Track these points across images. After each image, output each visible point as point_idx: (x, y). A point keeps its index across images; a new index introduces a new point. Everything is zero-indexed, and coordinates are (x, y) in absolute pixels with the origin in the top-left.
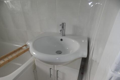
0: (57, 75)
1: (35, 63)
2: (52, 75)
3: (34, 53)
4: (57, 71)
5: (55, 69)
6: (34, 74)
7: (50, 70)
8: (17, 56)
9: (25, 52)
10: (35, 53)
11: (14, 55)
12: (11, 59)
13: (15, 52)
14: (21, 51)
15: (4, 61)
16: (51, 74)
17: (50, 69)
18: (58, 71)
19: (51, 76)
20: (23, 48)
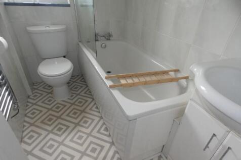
0: (224, 155)
1: (185, 108)
2: (208, 147)
3: (203, 88)
4: (229, 148)
5: (225, 142)
6: (173, 125)
7: (212, 137)
8: (159, 82)
9: (171, 81)
10: (205, 88)
11: (154, 78)
12: (149, 81)
13: (156, 74)
14: (165, 77)
15: (139, 80)
16: (209, 145)
17: (214, 135)
18: (230, 151)
19: (207, 149)
20: (170, 73)
